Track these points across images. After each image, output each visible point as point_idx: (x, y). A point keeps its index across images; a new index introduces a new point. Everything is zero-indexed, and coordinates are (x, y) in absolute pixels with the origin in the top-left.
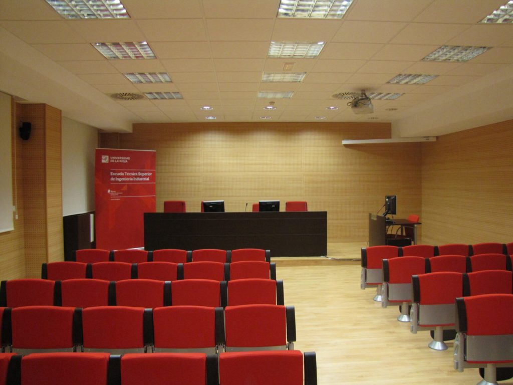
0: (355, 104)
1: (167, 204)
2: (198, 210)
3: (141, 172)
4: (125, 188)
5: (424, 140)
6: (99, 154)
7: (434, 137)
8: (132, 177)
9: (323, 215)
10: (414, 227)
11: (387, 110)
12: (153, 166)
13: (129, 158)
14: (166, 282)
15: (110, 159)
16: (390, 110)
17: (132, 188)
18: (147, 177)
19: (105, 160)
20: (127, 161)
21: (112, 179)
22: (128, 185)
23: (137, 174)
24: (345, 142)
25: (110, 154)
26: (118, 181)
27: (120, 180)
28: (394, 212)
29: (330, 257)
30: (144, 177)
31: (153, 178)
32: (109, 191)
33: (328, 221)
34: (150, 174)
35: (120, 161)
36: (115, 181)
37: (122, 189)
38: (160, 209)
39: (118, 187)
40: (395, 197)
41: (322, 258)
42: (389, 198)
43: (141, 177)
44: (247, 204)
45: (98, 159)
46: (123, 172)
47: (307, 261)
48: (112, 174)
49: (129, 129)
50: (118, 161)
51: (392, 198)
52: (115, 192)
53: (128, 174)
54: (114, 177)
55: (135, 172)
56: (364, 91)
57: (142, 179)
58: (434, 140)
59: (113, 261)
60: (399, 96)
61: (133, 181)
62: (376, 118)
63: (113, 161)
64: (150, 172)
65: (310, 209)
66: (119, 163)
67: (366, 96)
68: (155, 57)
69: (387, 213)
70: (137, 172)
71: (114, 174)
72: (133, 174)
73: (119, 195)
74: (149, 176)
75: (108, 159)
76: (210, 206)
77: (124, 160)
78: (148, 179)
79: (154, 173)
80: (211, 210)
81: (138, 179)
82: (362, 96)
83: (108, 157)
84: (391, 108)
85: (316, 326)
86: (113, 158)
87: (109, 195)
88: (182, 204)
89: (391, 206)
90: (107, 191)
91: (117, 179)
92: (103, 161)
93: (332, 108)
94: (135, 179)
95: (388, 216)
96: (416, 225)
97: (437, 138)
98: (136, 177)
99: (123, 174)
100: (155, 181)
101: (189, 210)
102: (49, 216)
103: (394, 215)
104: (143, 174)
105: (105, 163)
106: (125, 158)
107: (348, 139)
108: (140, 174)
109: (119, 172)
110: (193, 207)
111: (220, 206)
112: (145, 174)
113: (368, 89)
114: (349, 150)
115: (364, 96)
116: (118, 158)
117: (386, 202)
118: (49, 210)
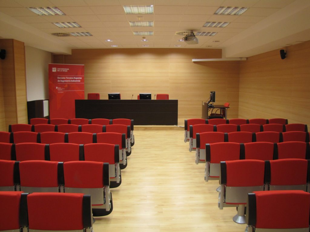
0: (186, 39)
1: (89, 95)
2: (107, 98)
3: (76, 77)
4: (66, 86)
5: (239, 59)
6: (51, 67)
7: (245, 58)
8: (70, 80)
9: (176, 102)
10: (225, 109)
11: (213, 41)
12: (82, 73)
13: (68, 69)
14: (66, 133)
15: (57, 70)
16: (216, 41)
17: (70, 86)
18: (79, 80)
19: (54, 70)
20: (67, 71)
21: (59, 81)
22: (68, 84)
23: (73, 78)
24: (194, 60)
25: (57, 67)
26: (62, 82)
27: (63, 81)
28: (214, 101)
29: (178, 126)
30: (78, 80)
31: (82, 80)
32: (57, 88)
33: (178, 106)
34: (81, 78)
35: (63, 71)
36: (60, 82)
37: (65, 87)
38: (86, 98)
39: (62, 85)
40: (215, 92)
41: (175, 126)
42: (211, 92)
43: (75, 80)
44: (133, 95)
45: (50, 69)
46: (65, 77)
47: (165, 127)
48: (58, 78)
49: (70, 53)
50: (62, 71)
51: (213, 92)
52: (60, 88)
53: (68, 78)
54: (60, 80)
55: (72, 77)
56: (192, 31)
57: (76, 81)
58: (245, 59)
59: (50, 124)
60: (216, 34)
61: (71, 82)
62: (211, 46)
63: (59, 71)
64: (81, 77)
65: (170, 99)
66: (63, 72)
67: (193, 34)
68: (65, 14)
69: (210, 101)
70: (73, 77)
71: (60, 78)
72: (71, 78)
73: (63, 90)
74: (80, 79)
75: (56, 70)
76: (112, 96)
77: (66, 70)
78: (79, 81)
79: (83, 78)
80: (113, 98)
81: (74, 81)
82: (191, 34)
83: (56, 68)
84: (216, 40)
85: (152, 160)
86: (59, 69)
87: (57, 90)
88: (98, 95)
89: (213, 98)
90: (56, 88)
91: (61, 81)
92: (53, 71)
93: (181, 40)
94: (72, 81)
95: (211, 103)
96: (226, 109)
97: (247, 58)
98: (72, 80)
99: (65, 78)
100: (83, 82)
101: (101, 98)
102: (17, 101)
103: (214, 103)
104: (77, 78)
105: (54, 72)
106: (66, 69)
107: (196, 58)
108: (75, 78)
109: (63, 77)
110: (104, 97)
111: (118, 96)
112: (78, 78)
113: (195, 30)
114: (196, 65)
115: (192, 34)
116: (62, 69)
117: (211, 95)
118: (18, 98)
